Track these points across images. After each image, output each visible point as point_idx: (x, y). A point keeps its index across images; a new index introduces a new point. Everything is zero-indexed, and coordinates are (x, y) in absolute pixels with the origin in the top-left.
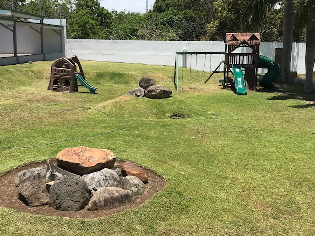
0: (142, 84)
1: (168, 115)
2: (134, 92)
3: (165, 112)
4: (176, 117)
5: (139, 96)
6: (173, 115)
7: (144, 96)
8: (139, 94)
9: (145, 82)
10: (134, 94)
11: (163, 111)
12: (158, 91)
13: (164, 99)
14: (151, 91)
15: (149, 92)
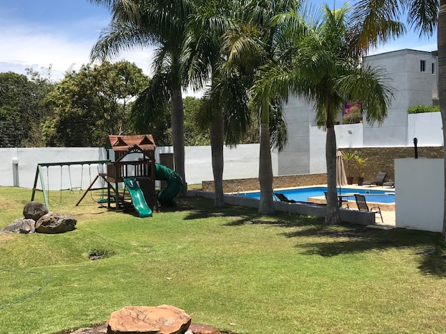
0: (30, 213)
1: (85, 255)
2: (15, 227)
3: (80, 252)
4: (95, 257)
5: (28, 232)
6: (91, 255)
7: (36, 231)
8: (27, 230)
9: (35, 209)
10: (17, 231)
11: (77, 250)
12: (60, 221)
13: (68, 232)
14: (49, 222)
15: (44, 224)
